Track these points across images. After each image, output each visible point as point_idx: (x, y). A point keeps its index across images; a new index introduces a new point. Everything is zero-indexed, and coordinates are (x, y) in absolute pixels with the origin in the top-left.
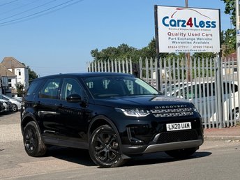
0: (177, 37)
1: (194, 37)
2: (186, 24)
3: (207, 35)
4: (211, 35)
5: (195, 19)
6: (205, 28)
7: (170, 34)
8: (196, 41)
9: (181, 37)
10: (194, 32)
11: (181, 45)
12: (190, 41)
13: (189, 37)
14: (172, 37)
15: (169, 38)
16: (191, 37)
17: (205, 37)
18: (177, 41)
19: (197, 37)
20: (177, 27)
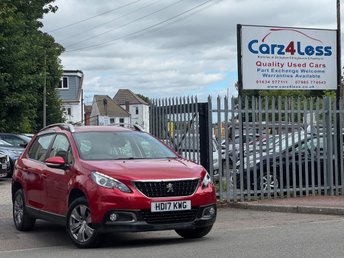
0: (270, 68)
1: (297, 68)
2: (284, 50)
3: (317, 66)
4: (324, 66)
5: (299, 43)
6: (314, 56)
7: (259, 64)
8: (300, 73)
9: (276, 68)
10: (297, 62)
11: (275, 79)
12: (290, 74)
13: (289, 69)
14: (262, 68)
15: (258, 70)
16: (293, 68)
17: (314, 69)
18: (270, 73)
19: (302, 68)
20: (270, 55)
